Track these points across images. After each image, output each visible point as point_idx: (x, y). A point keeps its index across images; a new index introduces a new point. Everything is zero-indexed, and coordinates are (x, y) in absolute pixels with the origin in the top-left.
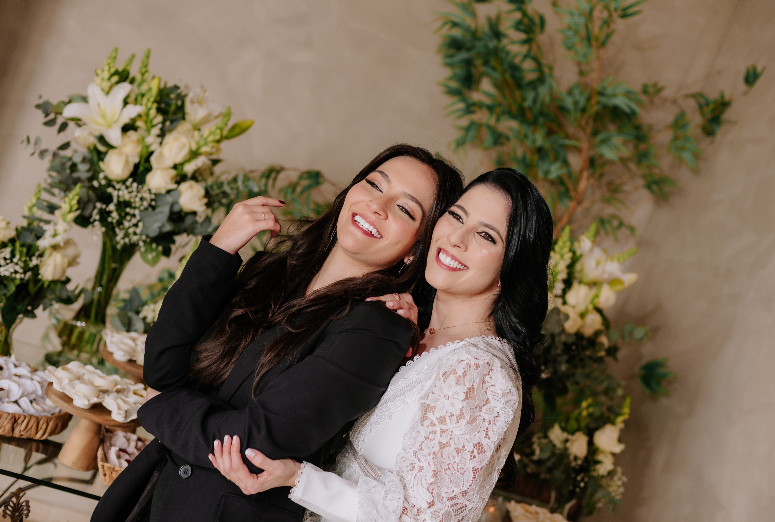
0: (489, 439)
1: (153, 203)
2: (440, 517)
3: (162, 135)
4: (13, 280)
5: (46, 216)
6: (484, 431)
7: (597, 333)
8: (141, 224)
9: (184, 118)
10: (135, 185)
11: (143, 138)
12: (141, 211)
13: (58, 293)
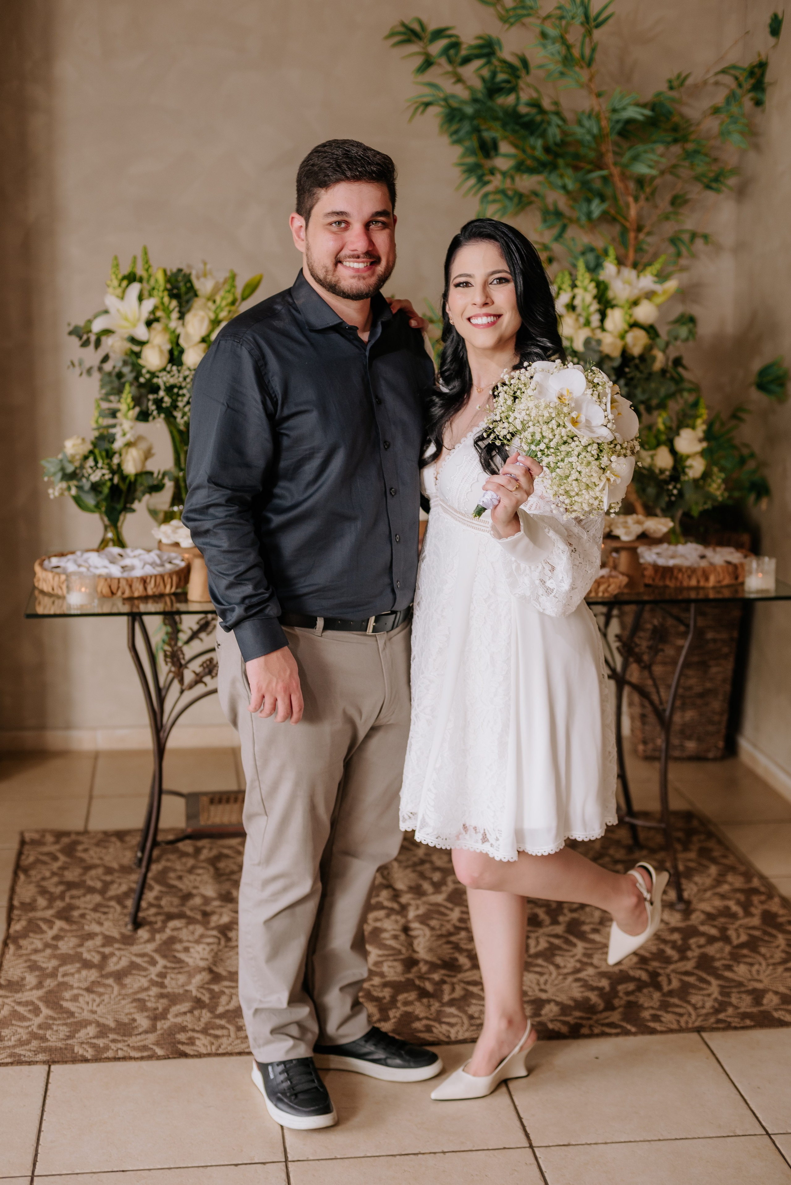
3: (182, 316)
4: (104, 484)
5: (111, 421)
11: (167, 326)
13: (145, 483)
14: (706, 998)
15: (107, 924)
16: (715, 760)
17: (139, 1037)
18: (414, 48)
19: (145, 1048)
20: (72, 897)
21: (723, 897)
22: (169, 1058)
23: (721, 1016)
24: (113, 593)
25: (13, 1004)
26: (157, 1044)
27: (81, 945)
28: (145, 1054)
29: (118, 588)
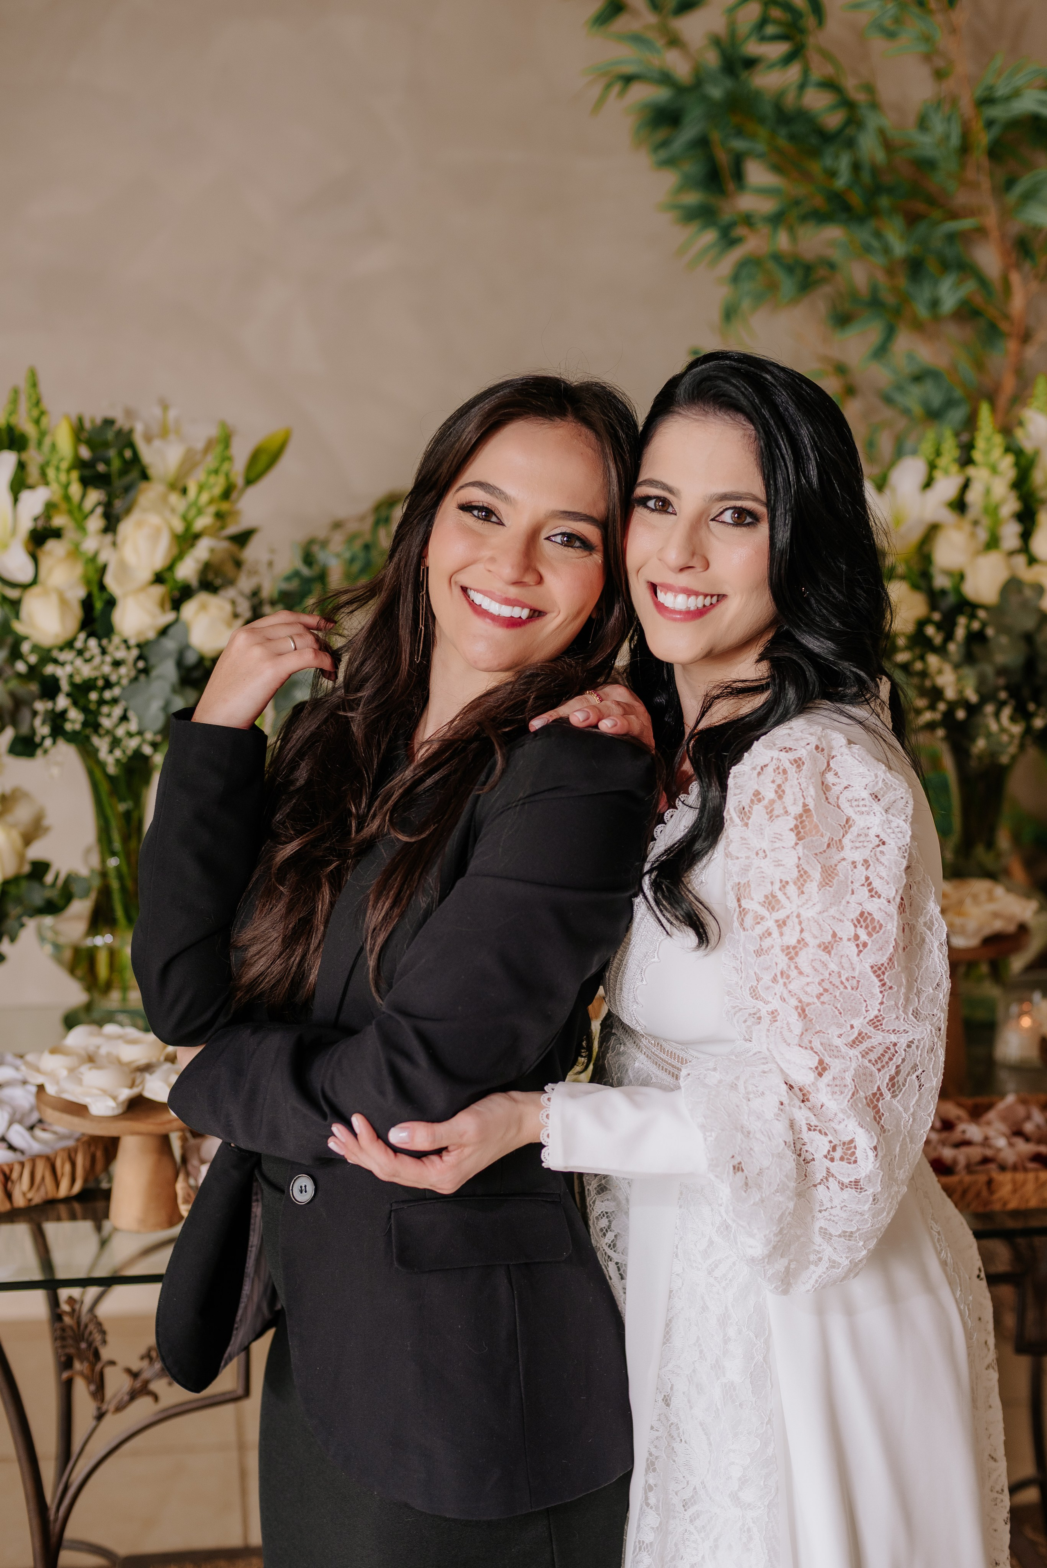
0: (879, 897)
1: (141, 664)
2: (850, 1086)
6: (863, 885)
8: (131, 714)
9: (145, 476)
10: (93, 643)
11: (78, 546)
12: (124, 689)
13: (26, 901)
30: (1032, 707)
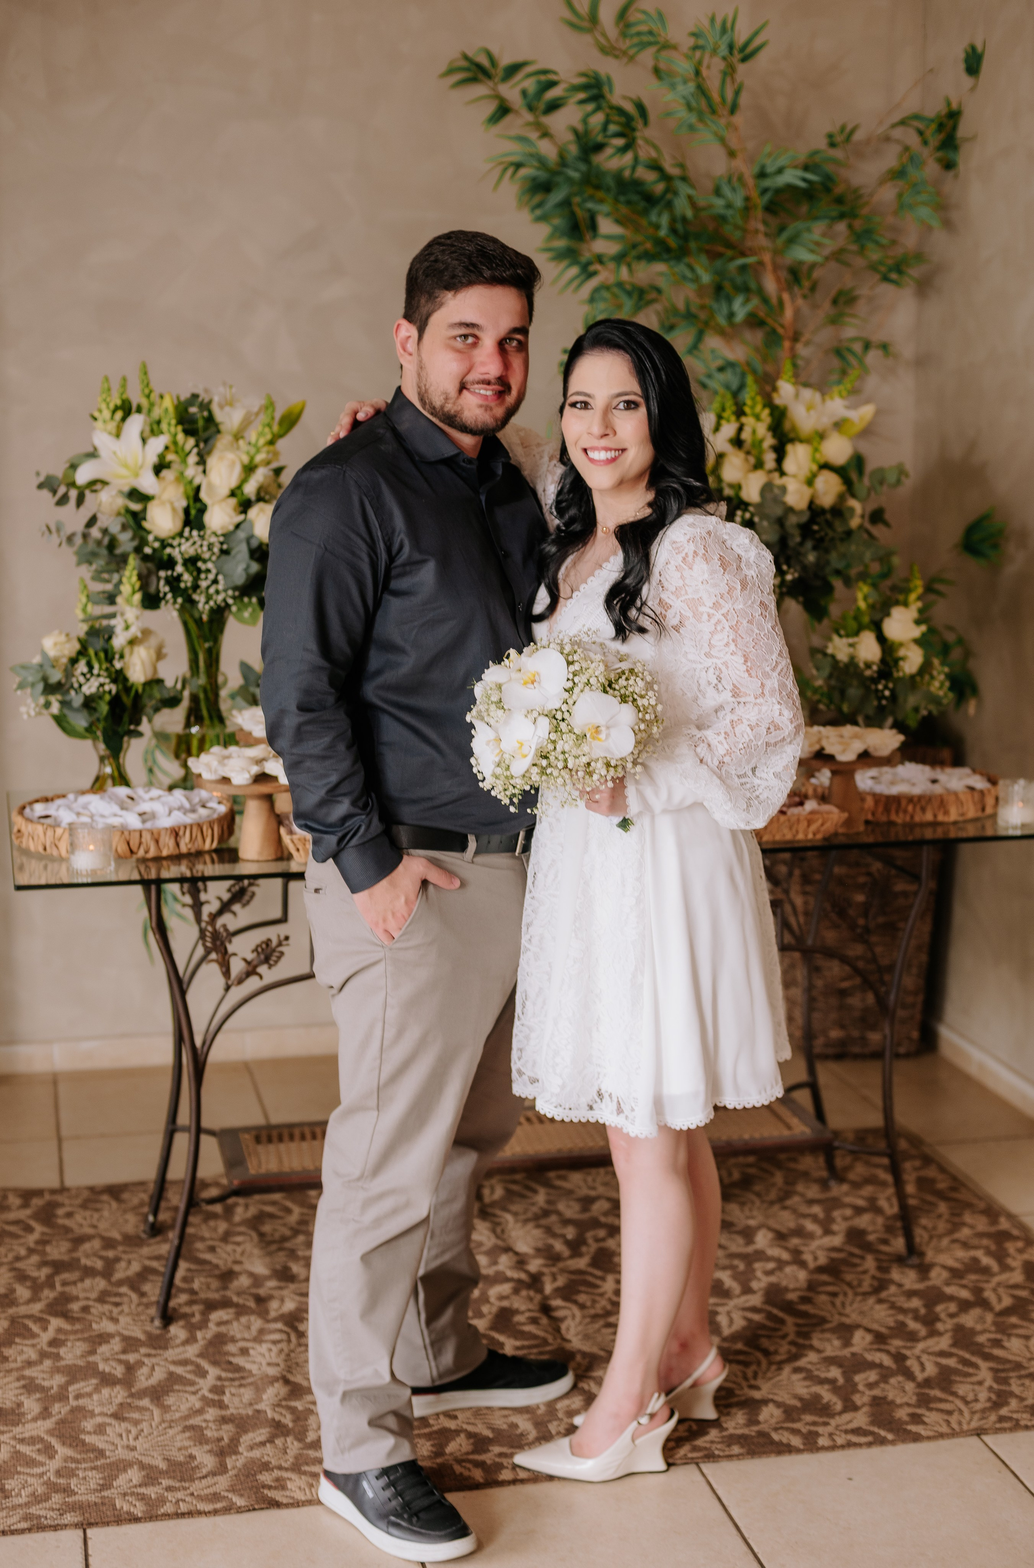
1: (225, 547)
3: (202, 461)
4: (102, 696)
5: (108, 609)
7: (841, 498)
8: (220, 577)
9: (219, 432)
10: (195, 533)
11: (182, 474)
12: (214, 562)
13: (157, 695)
14: (976, 1387)
15: (123, 1320)
16: (907, 1056)
17: (204, 1482)
18: (480, 90)
19: (215, 1497)
20: (64, 1284)
21: (966, 1245)
22: (254, 1509)
23: (1004, 1411)
24: (132, 852)
25: (13, 1443)
26: (232, 1489)
27: (93, 1352)
28: (219, 1505)
29: (140, 844)
30: (785, 567)
